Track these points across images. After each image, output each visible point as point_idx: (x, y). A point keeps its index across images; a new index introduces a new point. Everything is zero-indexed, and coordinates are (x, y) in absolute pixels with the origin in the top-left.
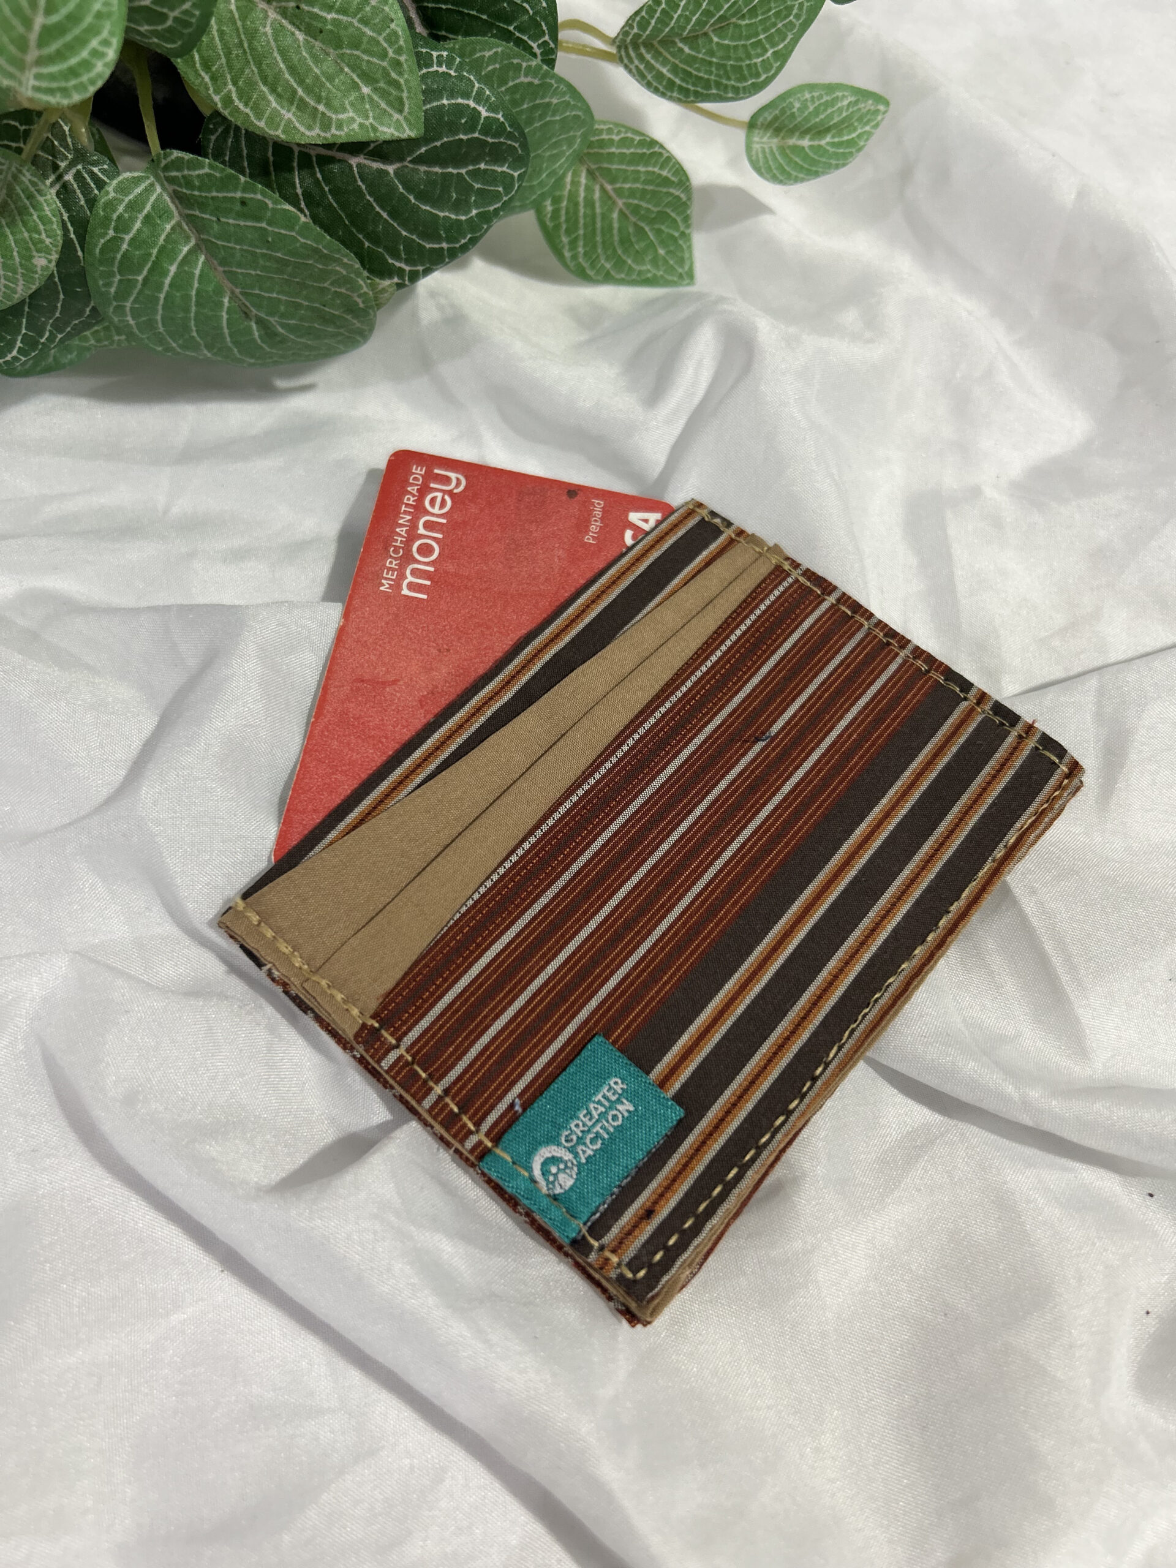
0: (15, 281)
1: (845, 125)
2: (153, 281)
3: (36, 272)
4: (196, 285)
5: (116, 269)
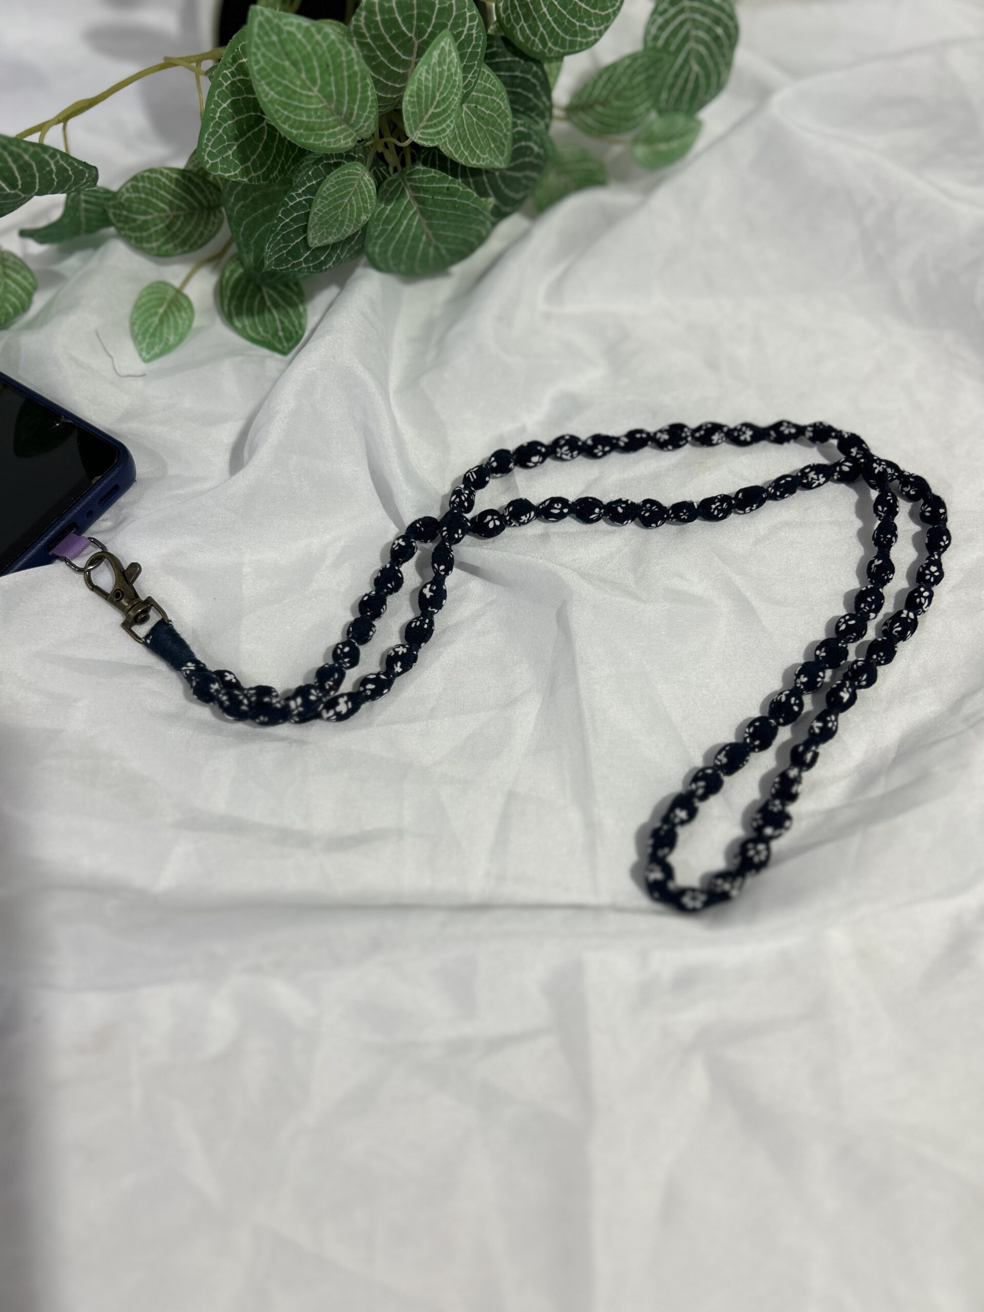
0: (348, 227)
2: (395, 230)
3: (360, 223)
4: (413, 230)
5: (381, 224)
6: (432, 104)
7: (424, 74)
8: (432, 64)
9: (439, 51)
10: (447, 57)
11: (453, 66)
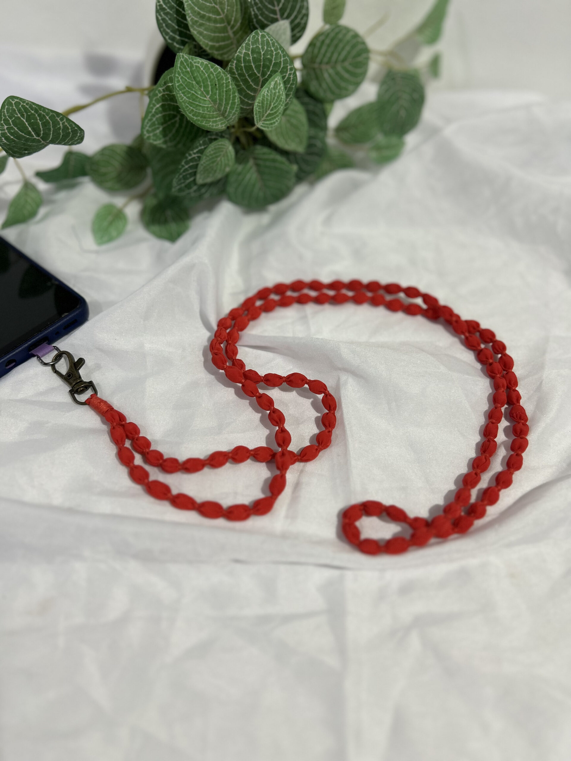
6: (269, 108)
7: (266, 92)
8: (270, 88)
9: (274, 83)
10: (278, 86)
11: (281, 91)
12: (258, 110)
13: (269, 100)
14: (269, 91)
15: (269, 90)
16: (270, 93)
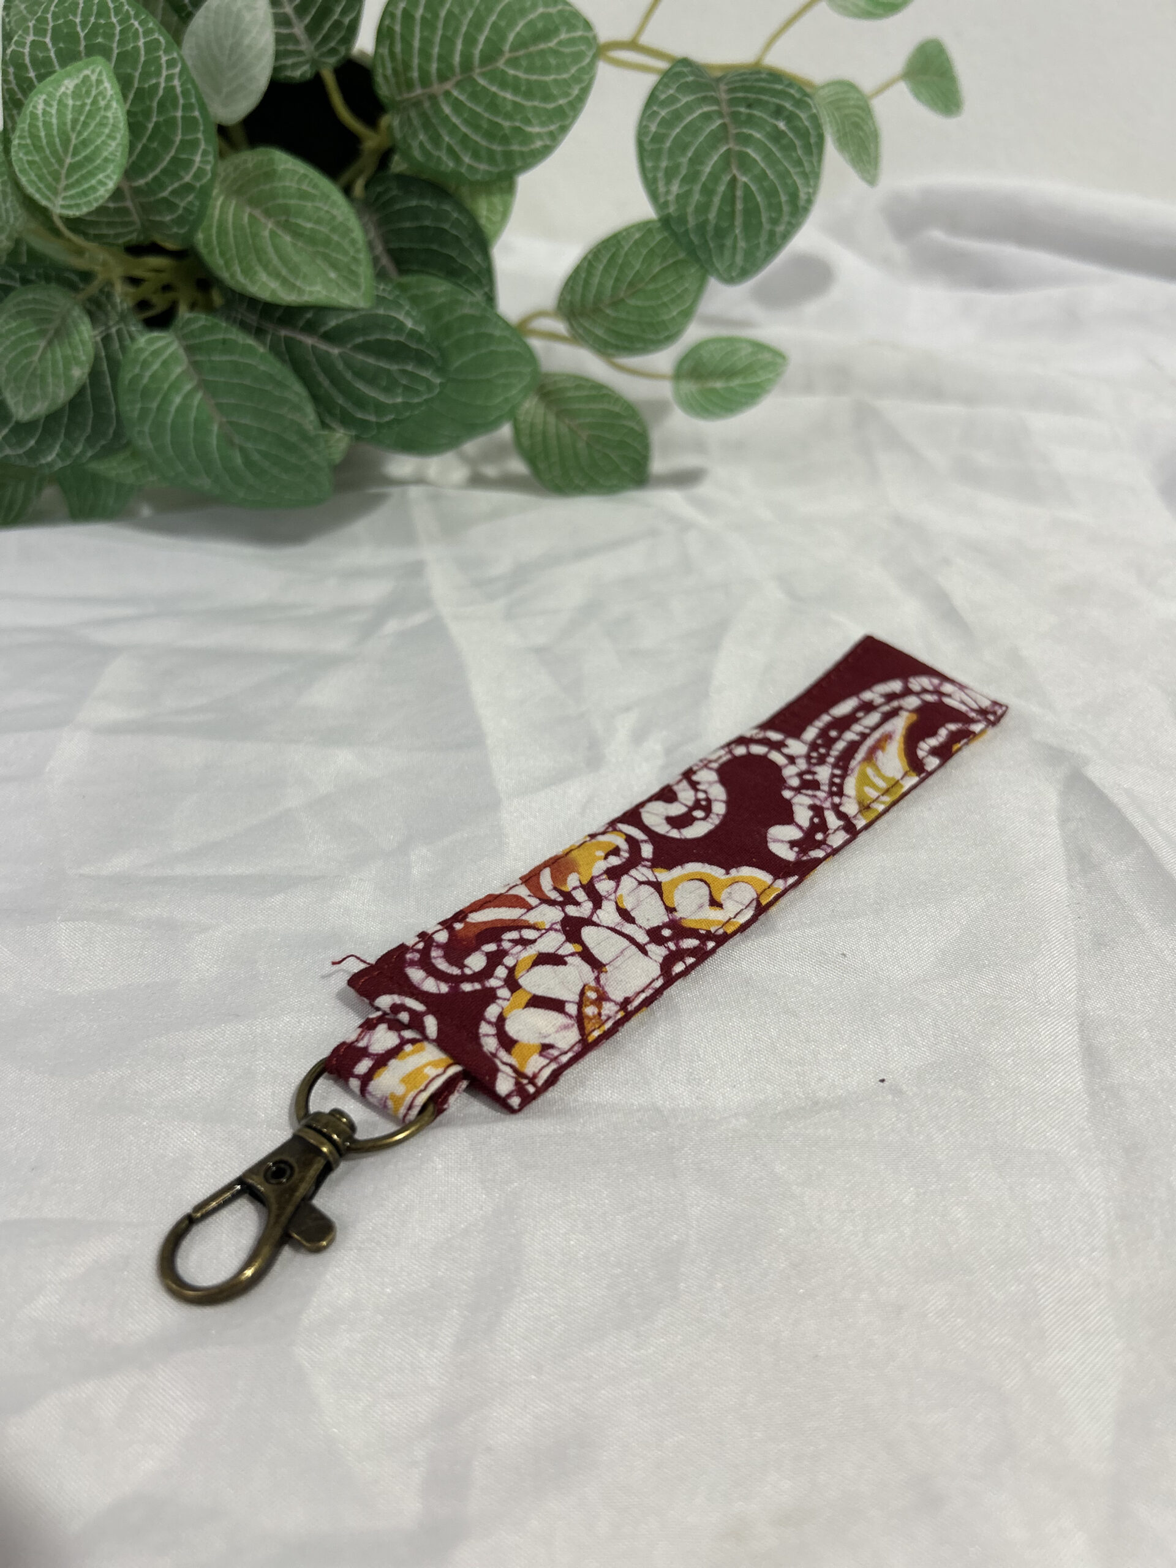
0: (57, 386)
1: (747, 370)
2: (162, 408)
3: (73, 380)
4: (193, 414)
5: (138, 397)
6: (66, 151)
7: (41, 106)
9: (77, 80)
10: (93, 89)
12: (25, 158)
13: (55, 127)
14: (55, 104)
15: (54, 101)
16: (55, 107)
